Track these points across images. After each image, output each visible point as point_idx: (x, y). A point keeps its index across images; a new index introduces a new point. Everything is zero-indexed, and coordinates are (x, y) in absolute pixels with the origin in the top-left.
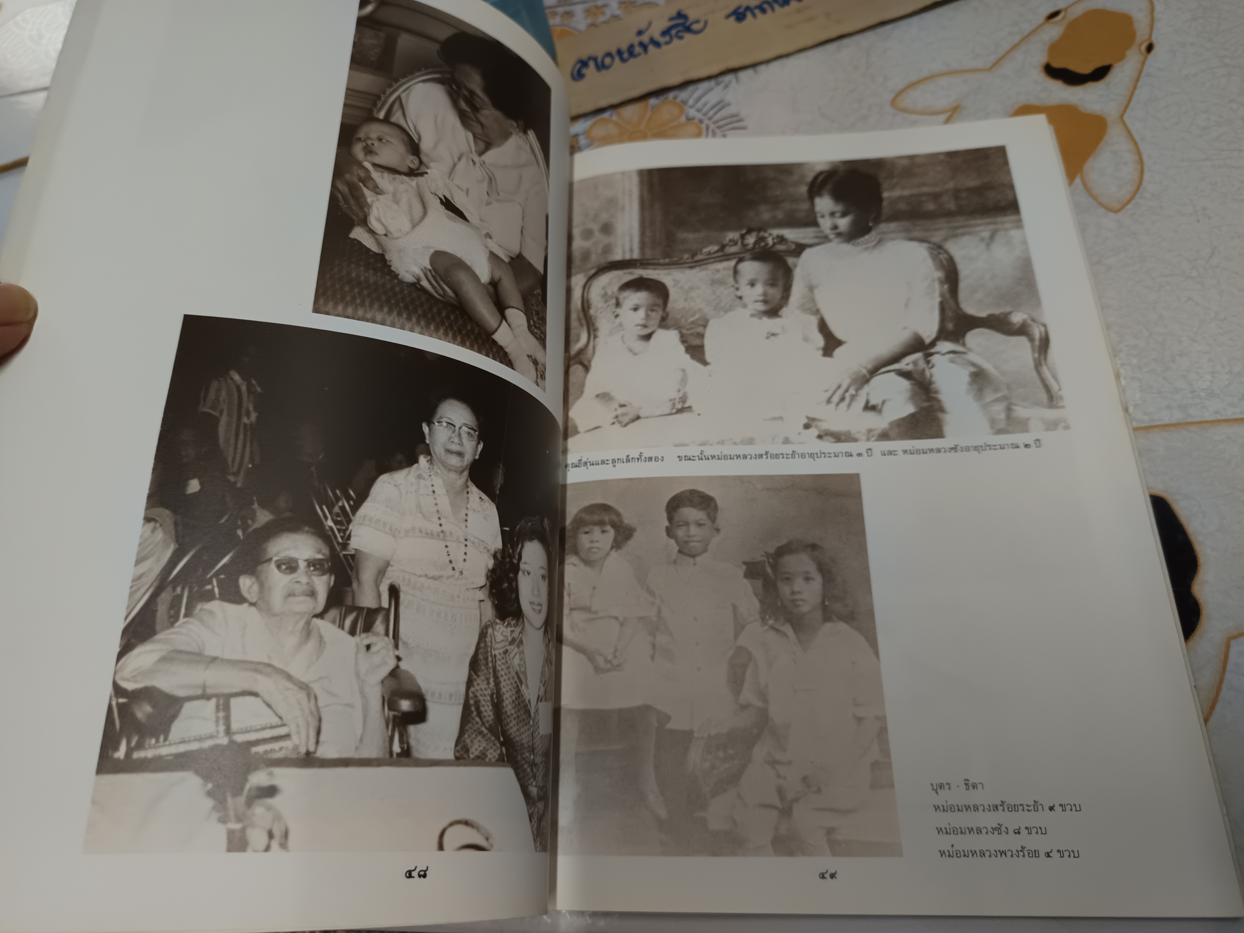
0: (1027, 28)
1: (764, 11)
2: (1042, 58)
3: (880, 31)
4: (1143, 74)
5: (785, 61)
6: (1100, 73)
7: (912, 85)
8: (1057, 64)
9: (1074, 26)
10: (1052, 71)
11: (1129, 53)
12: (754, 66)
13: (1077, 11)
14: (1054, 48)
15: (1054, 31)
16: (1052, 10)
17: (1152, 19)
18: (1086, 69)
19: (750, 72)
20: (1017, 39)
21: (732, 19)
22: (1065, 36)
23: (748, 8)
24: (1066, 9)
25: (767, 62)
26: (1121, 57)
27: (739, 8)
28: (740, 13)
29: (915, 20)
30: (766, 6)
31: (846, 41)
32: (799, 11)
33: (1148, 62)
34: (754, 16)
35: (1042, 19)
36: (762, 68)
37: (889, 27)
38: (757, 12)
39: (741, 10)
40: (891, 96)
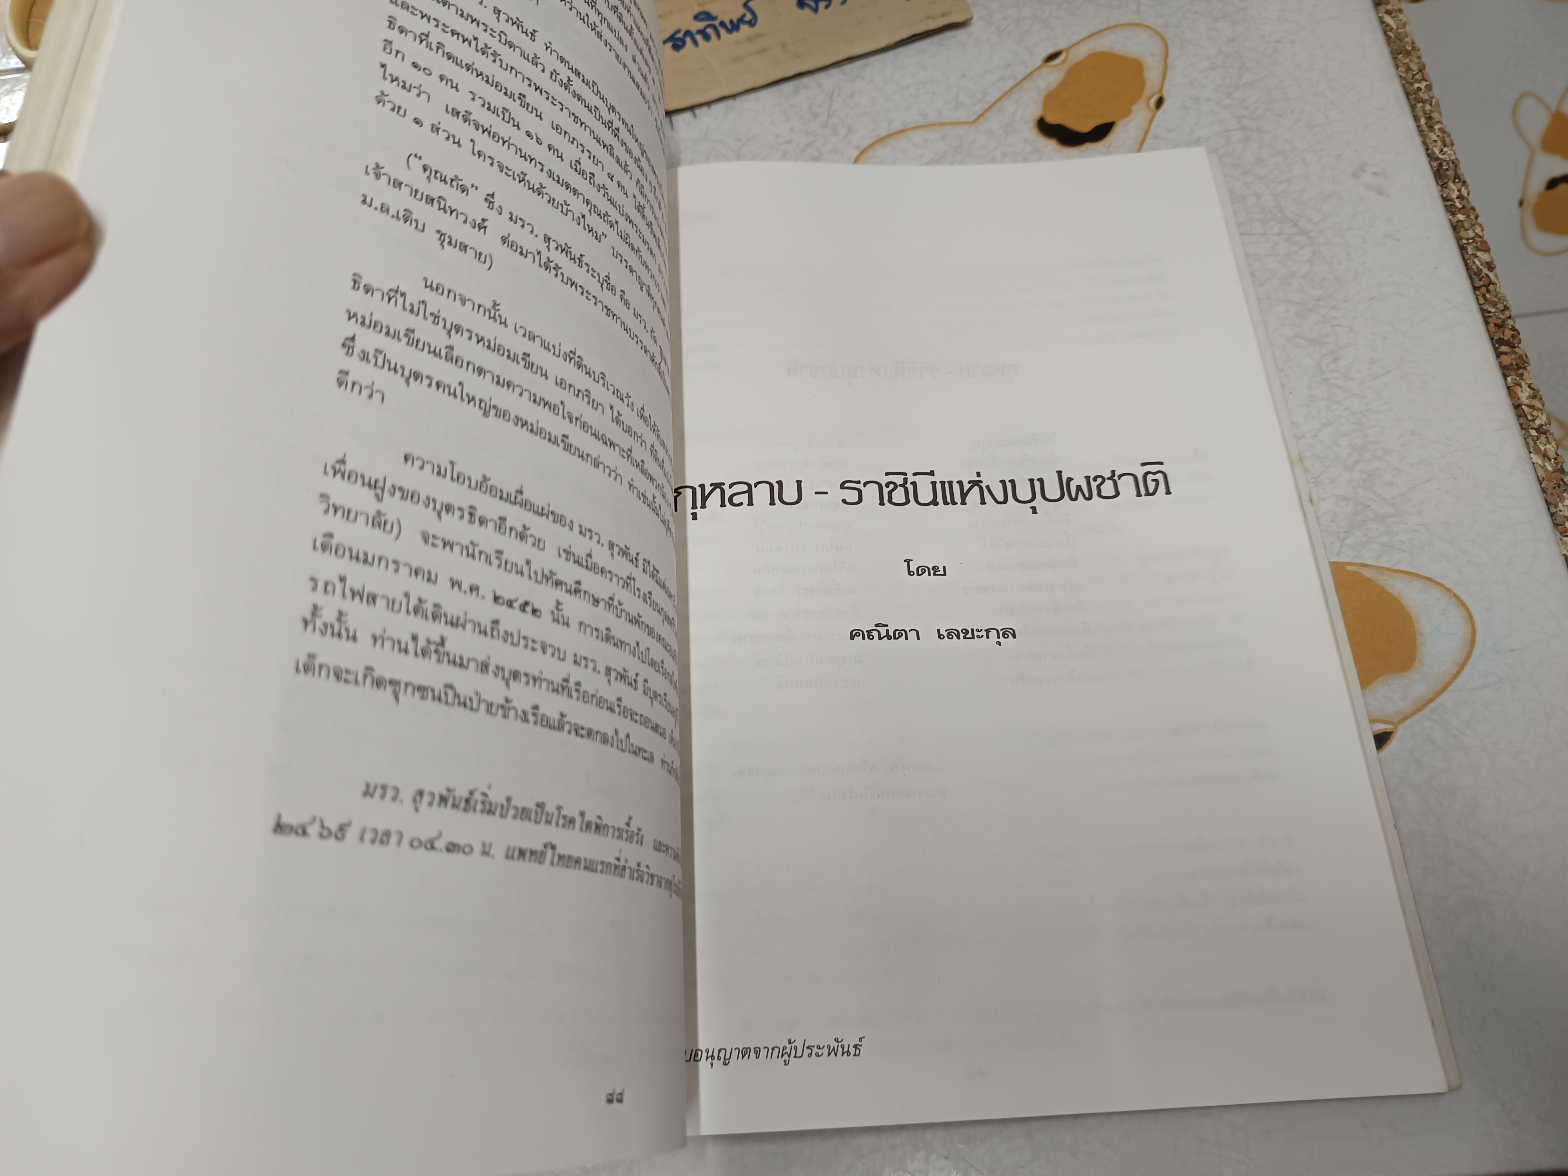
0: (1022, 72)
1: (707, 38)
2: (1035, 111)
3: (847, 68)
4: (1149, 136)
5: (730, 102)
6: (1101, 132)
7: (881, 140)
8: (1052, 119)
9: (1076, 71)
10: (1046, 128)
11: (1135, 108)
12: (692, 108)
13: (1080, 53)
14: (1051, 98)
15: (1052, 77)
16: (1051, 50)
17: (1166, 67)
18: (1085, 126)
19: (688, 115)
20: (1009, 84)
21: (670, 44)
22: (1063, 84)
23: (688, 33)
24: (1068, 50)
25: (708, 104)
26: (1127, 113)
27: (679, 31)
28: (679, 39)
29: (890, 55)
30: (710, 31)
31: (805, 80)
32: (750, 39)
33: (1155, 122)
34: (695, 43)
35: (1039, 61)
36: (701, 112)
37: (860, 63)
38: (699, 38)
39: (680, 35)
40: (856, 153)
